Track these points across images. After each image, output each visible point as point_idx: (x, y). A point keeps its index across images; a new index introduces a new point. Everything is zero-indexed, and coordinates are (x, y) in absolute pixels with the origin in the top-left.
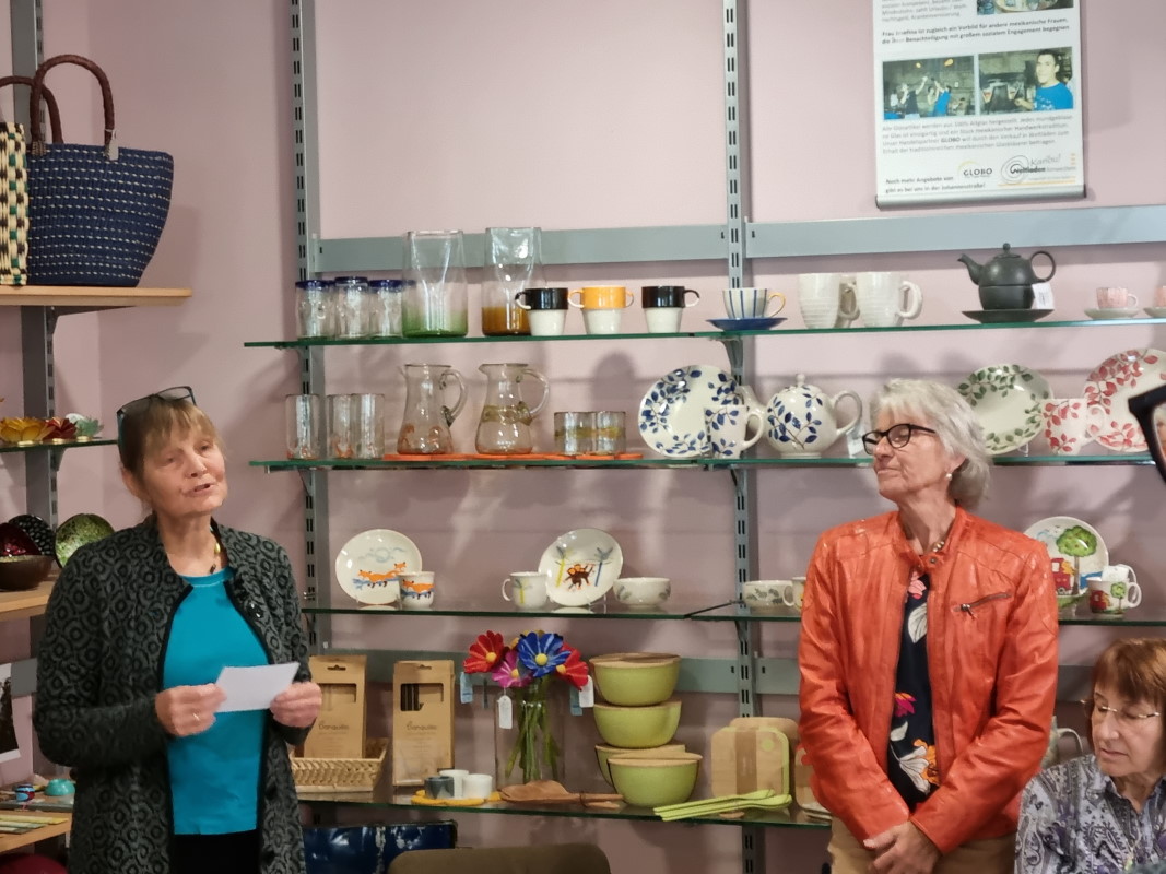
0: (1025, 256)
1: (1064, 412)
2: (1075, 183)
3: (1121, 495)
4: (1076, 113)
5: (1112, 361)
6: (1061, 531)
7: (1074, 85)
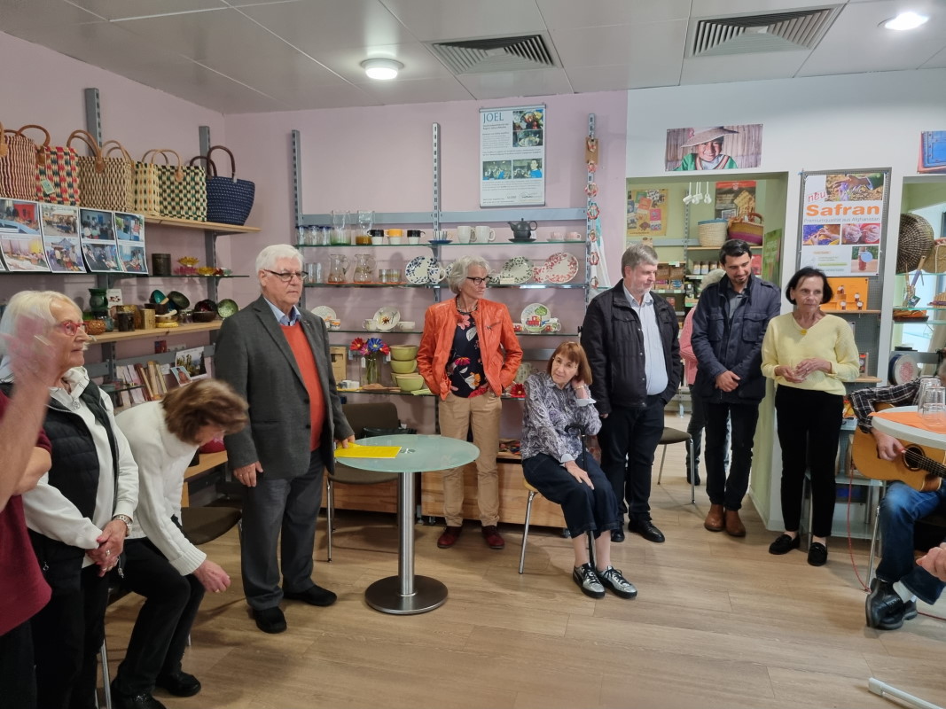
0: (529, 223)
2: (542, 202)
5: (553, 256)
6: (536, 308)
7: (542, 170)
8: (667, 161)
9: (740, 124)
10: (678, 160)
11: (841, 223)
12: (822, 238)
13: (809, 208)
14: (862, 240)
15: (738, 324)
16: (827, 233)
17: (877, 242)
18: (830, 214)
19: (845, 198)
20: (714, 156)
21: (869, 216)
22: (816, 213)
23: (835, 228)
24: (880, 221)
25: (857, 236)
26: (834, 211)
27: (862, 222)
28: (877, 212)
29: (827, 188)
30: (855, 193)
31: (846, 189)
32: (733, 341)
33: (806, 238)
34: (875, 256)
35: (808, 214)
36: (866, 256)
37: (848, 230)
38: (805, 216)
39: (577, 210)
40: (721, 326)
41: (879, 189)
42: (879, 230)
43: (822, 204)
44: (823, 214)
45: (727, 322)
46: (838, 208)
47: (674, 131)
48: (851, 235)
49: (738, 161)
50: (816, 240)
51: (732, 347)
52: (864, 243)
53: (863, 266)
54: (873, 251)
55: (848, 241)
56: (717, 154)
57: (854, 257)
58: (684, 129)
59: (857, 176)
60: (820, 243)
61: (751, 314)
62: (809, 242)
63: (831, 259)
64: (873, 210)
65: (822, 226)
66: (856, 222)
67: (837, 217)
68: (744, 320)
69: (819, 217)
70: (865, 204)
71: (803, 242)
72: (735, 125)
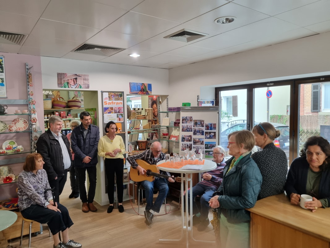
0: (3, 106)
1: (12, 126)
2: (5, 96)
3: (14, 137)
4: (5, 87)
6: (9, 142)
7: (4, 83)
8: (58, 84)
9: (82, 74)
10: (62, 84)
11: (113, 107)
12: (109, 111)
13: (105, 102)
14: (119, 112)
15: (88, 140)
16: (110, 110)
17: (122, 112)
18: (110, 104)
19: (114, 100)
20: (74, 84)
21: (120, 105)
22: (107, 104)
23: (112, 108)
24: (123, 107)
25: (118, 111)
26: (111, 103)
27: (118, 107)
28: (122, 104)
29: (109, 96)
30: (116, 98)
31: (113, 97)
32: (87, 146)
33: (105, 111)
34: (122, 117)
35: (105, 104)
36: (120, 117)
37: (115, 109)
38: (104, 105)
39: (23, 100)
40: (82, 141)
41: (122, 97)
42: (123, 109)
43: (108, 101)
44: (108, 104)
45: (84, 140)
46: (112, 102)
47: (60, 73)
48: (116, 110)
49: (83, 86)
50: (107, 112)
51: (87, 148)
52: (119, 113)
53: (120, 120)
54: (122, 115)
55: (116, 112)
56: (75, 83)
57: (117, 117)
58: (63, 73)
59: (116, 93)
60: (109, 113)
61: (92, 136)
62: (106, 113)
63: (112, 118)
64: (121, 103)
65: (108, 108)
66: (117, 107)
67: (112, 105)
68: (89, 138)
69: (107, 105)
70: (119, 101)
71: (104, 113)
72: (80, 74)
